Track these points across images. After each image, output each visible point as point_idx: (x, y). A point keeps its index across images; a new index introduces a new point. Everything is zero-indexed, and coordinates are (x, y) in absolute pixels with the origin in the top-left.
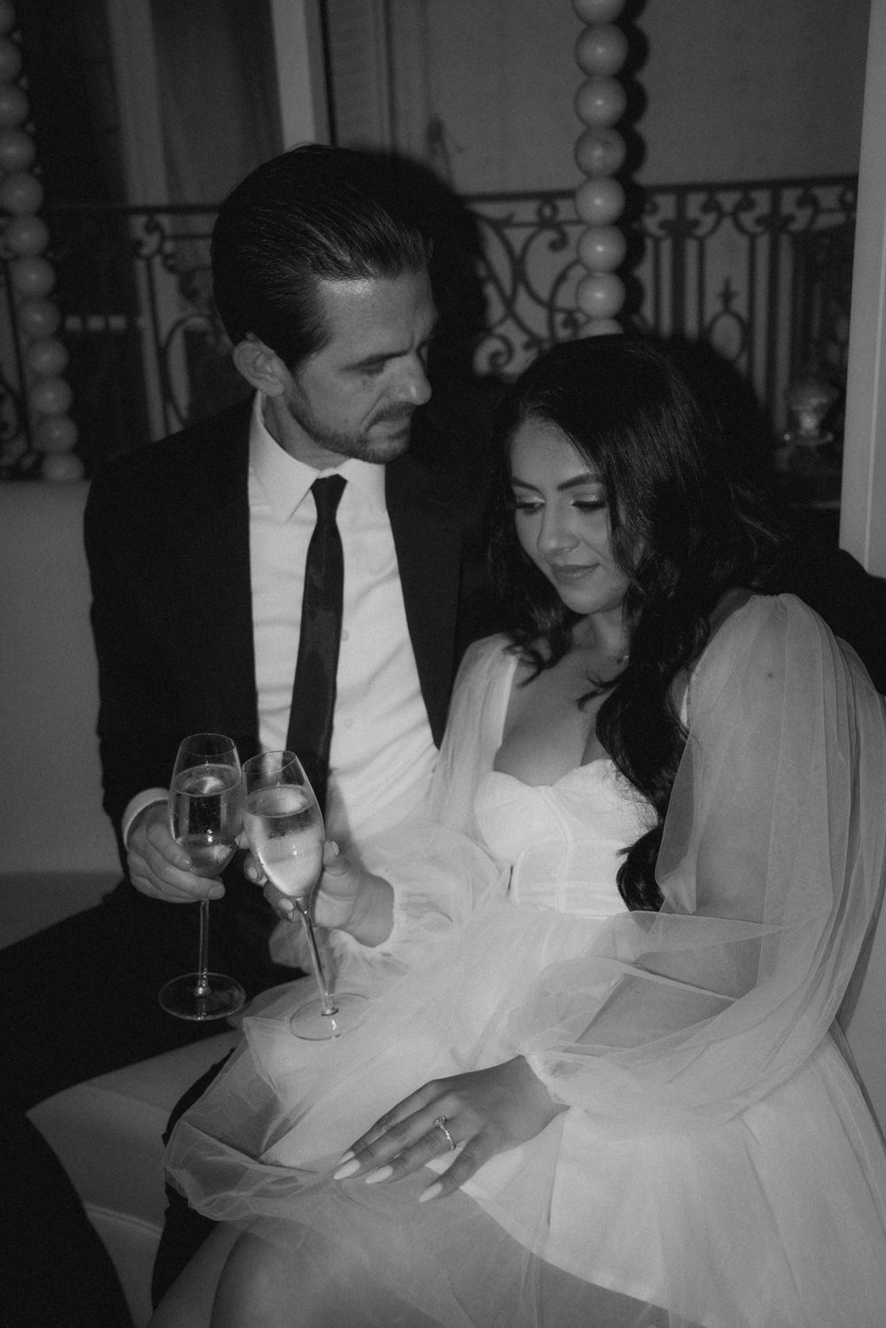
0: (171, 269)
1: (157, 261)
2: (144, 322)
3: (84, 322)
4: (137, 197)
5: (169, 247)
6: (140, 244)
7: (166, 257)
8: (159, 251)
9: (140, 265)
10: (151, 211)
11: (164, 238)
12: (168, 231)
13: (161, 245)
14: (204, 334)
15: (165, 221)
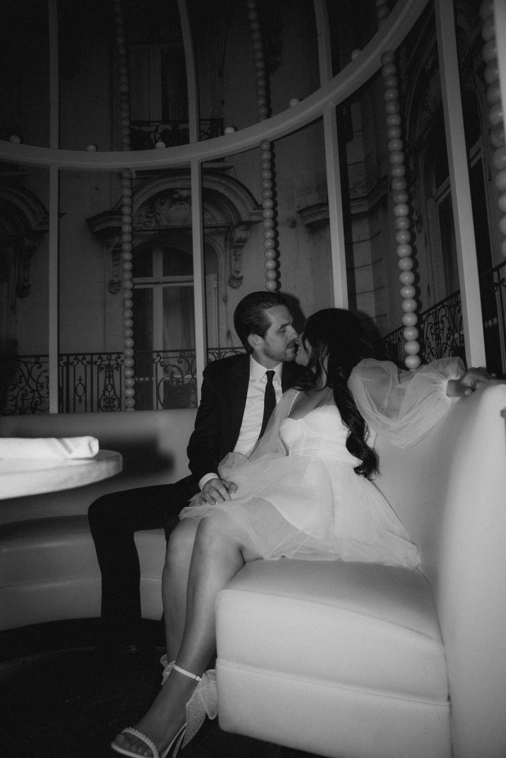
0: (161, 366)
1: (159, 364)
2: (154, 379)
3: (144, 379)
4: (155, 349)
5: (162, 360)
6: (155, 360)
7: (161, 363)
8: (159, 361)
9: (154, 365)
10: (158, 352)
11: (161, 358)
12: (162, 356)
13: (160, 359)
14: (169, 382)
15: (161, 354)
